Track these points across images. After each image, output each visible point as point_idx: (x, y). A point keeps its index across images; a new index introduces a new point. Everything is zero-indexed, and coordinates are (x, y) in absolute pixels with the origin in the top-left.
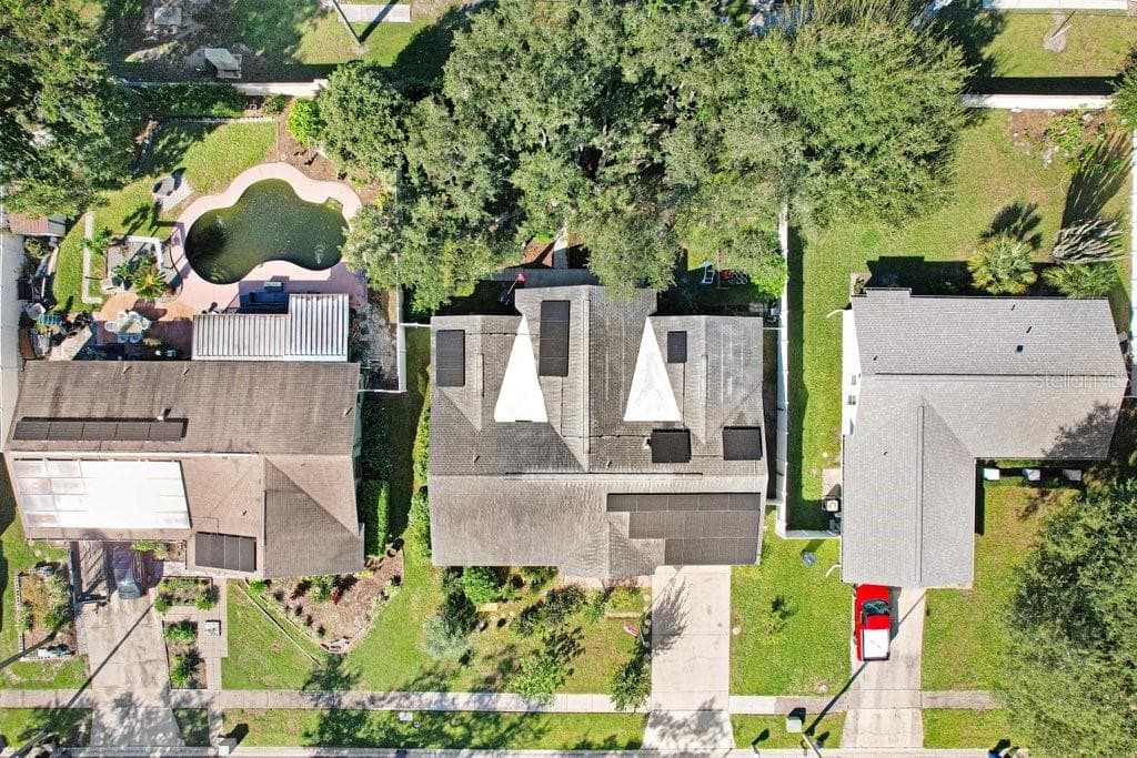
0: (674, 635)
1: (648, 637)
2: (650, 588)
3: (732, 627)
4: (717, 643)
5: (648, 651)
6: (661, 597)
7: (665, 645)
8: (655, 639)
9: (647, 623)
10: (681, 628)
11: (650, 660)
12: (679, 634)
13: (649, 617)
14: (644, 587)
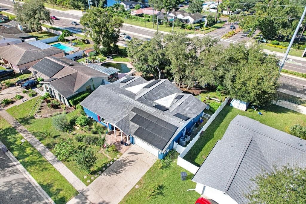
0: (115, 173)
1: (106, 167)
2: (122, 154)
3: (137, 184)
4: (126, 186)
5: (102, 171)
6: (123, 159)
7: (109, 174)
8: (108, 169)
9: (111, 163)
10: (120, 172)
11: (100, 175)
12: (117, 174)
13: (113, 162)
14: (121, 152)
